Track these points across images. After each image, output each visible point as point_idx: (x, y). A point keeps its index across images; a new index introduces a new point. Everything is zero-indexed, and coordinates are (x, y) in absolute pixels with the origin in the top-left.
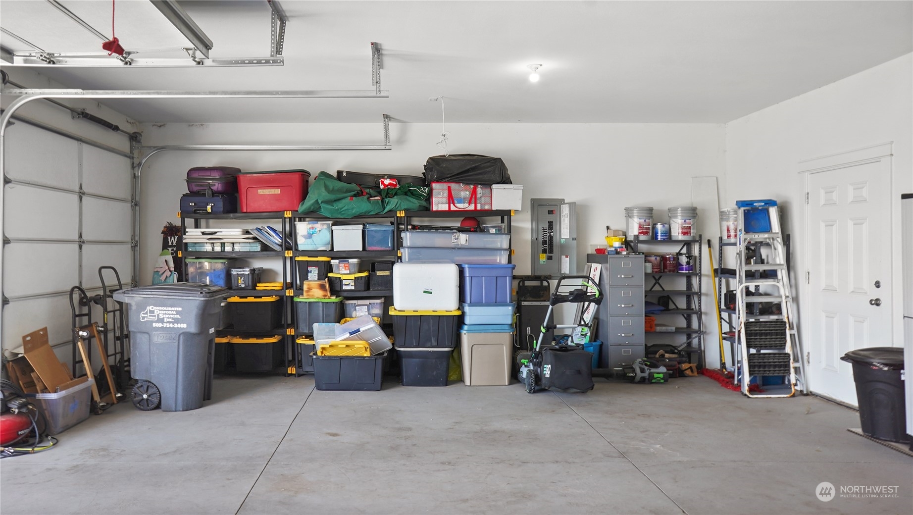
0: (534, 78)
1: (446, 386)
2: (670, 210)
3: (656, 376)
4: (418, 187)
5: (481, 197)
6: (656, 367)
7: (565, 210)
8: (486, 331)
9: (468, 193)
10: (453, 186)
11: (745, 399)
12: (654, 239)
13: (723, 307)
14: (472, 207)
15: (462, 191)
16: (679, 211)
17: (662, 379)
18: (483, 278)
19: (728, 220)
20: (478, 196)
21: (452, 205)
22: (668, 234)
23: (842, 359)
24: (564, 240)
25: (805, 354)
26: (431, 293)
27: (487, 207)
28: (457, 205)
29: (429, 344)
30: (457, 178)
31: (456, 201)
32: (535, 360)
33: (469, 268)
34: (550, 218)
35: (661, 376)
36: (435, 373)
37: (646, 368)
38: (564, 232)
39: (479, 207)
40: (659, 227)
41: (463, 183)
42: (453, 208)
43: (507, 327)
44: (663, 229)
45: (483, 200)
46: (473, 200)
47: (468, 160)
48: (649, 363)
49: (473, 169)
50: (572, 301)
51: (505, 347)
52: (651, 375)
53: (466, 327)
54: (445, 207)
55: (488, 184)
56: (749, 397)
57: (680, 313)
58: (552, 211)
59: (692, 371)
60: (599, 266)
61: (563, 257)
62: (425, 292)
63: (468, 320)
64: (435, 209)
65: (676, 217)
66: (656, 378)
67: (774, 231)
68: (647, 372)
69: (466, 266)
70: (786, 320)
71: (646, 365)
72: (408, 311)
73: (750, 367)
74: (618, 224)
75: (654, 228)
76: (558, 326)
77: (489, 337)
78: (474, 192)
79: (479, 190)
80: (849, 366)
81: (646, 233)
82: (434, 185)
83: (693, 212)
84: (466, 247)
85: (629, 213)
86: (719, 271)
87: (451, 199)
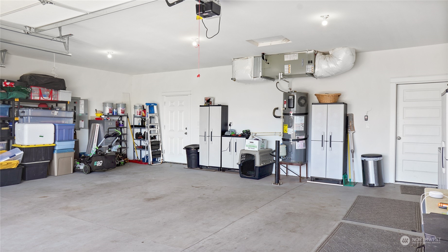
0: (110, 56)
1: (46, 177)
2: (117, 104)
3: (121, 163)
4: (26, 88)
5: (54, 95)
6: (121, 160)
7: (82, 102)
8: (65, 152)
9: (48, 92)
10: (42, 89)
11: (151, 166)
12: (113, 115)
13: (135, 138)
14: (50, 99)
15: (46, 92)
16: (121, 105)
17: (123, 164)
18: (64, 130)
19: (137, 109)
20: (53, 94)
21: (41, 98)
22: (117, 113)
23: (184, 149)
24: (81, 114)
25: (164, 150)
26: (43, 137)
27: (55, 99)
28: (44, 97)
29: (41, 160)
30: (44, 85)
31: (43, 96)
32: (88, 161)
33: (58, 125)
34: (75, 105)
35: (123, 163)
36: (42, 172)
37: (118, 161)
38: (82, 111)
39: (53, 99)
40: (115, 110)
41: (46, 88)
42: (42, 99)
43: (73, 150)
44: (116, 111)
45: (54, 96)
46: (51, 96)
47: (50, 78)
48: (118, 159)
49: (51, 82)
50: (112, 137)
51: (72, 158)
52: (120, 163)
53: (56, 151)
54: (38, 98)
55: (57, 89)
56: (152, 165)
57: (118, 142)
58: (76, 102)
59: (127, 161)
60: (99, 124)
61: (81, 121)
62: (40, 136)
63: (57, 148)
64: (32, 98)
65: (119, 107)
66: (121, 164)
67: (155, 113)
68: (119, 162)
69: (57, 125)
70: (160, 141)
71: (118, 160)
72: (31, 145)
73: (152, 156)
74: (100, 109)
75: (113, 111)
76: (102, 146)
77: (67, 154)
78: (51, 93)
79: (53, 92)
80: (185, 150)
81: (111, 112)
82: (33, 88)
83: (125, 106)
84: (57, 116)
85: (104, 104)
86: (134, 126)
87: (41, 95)
